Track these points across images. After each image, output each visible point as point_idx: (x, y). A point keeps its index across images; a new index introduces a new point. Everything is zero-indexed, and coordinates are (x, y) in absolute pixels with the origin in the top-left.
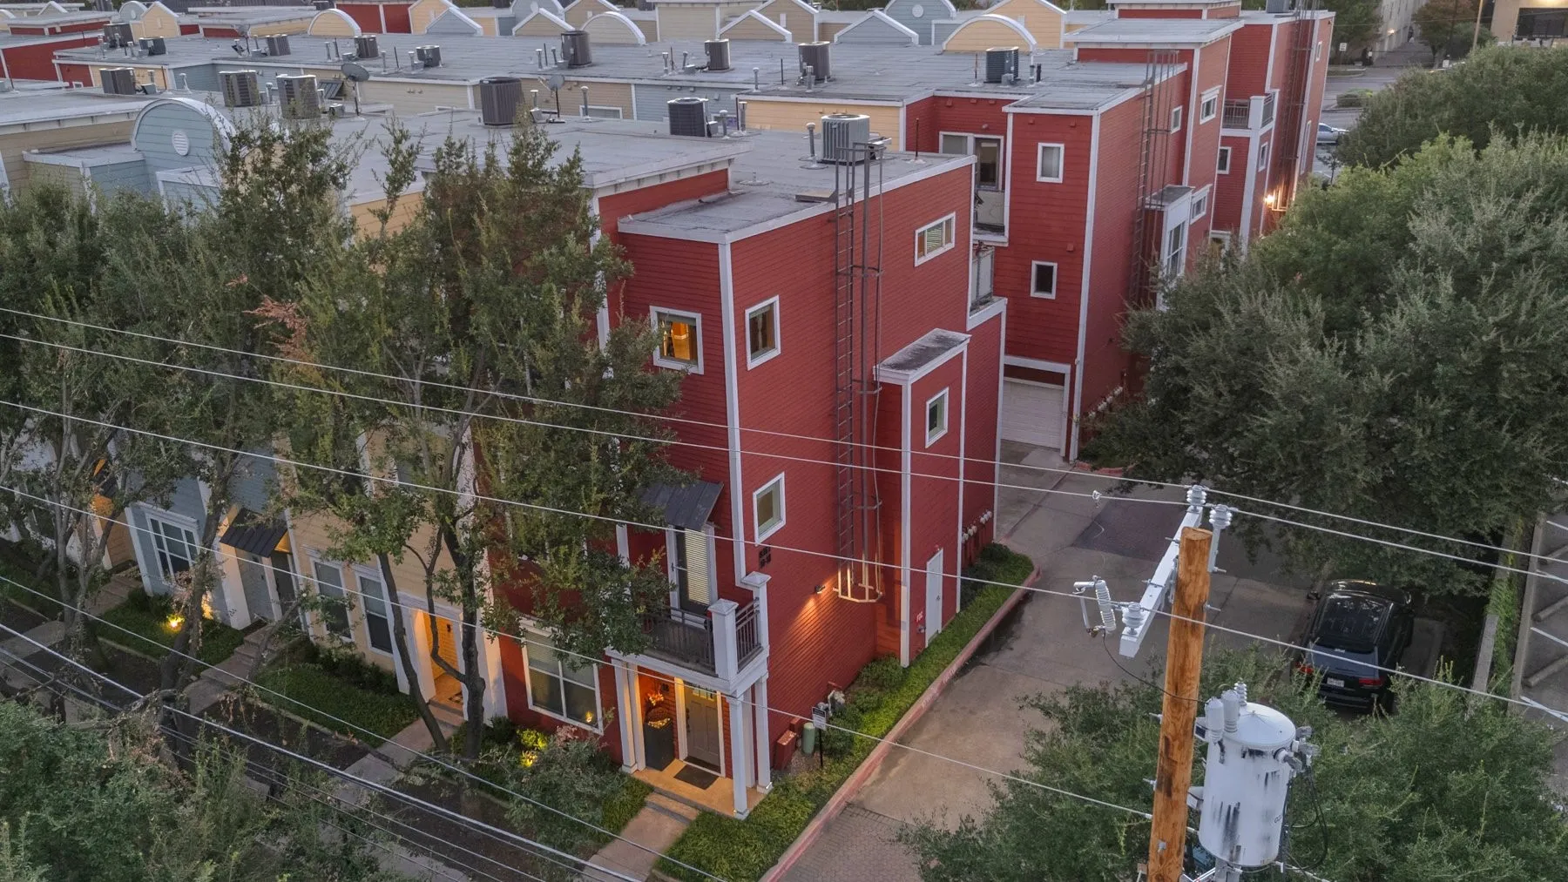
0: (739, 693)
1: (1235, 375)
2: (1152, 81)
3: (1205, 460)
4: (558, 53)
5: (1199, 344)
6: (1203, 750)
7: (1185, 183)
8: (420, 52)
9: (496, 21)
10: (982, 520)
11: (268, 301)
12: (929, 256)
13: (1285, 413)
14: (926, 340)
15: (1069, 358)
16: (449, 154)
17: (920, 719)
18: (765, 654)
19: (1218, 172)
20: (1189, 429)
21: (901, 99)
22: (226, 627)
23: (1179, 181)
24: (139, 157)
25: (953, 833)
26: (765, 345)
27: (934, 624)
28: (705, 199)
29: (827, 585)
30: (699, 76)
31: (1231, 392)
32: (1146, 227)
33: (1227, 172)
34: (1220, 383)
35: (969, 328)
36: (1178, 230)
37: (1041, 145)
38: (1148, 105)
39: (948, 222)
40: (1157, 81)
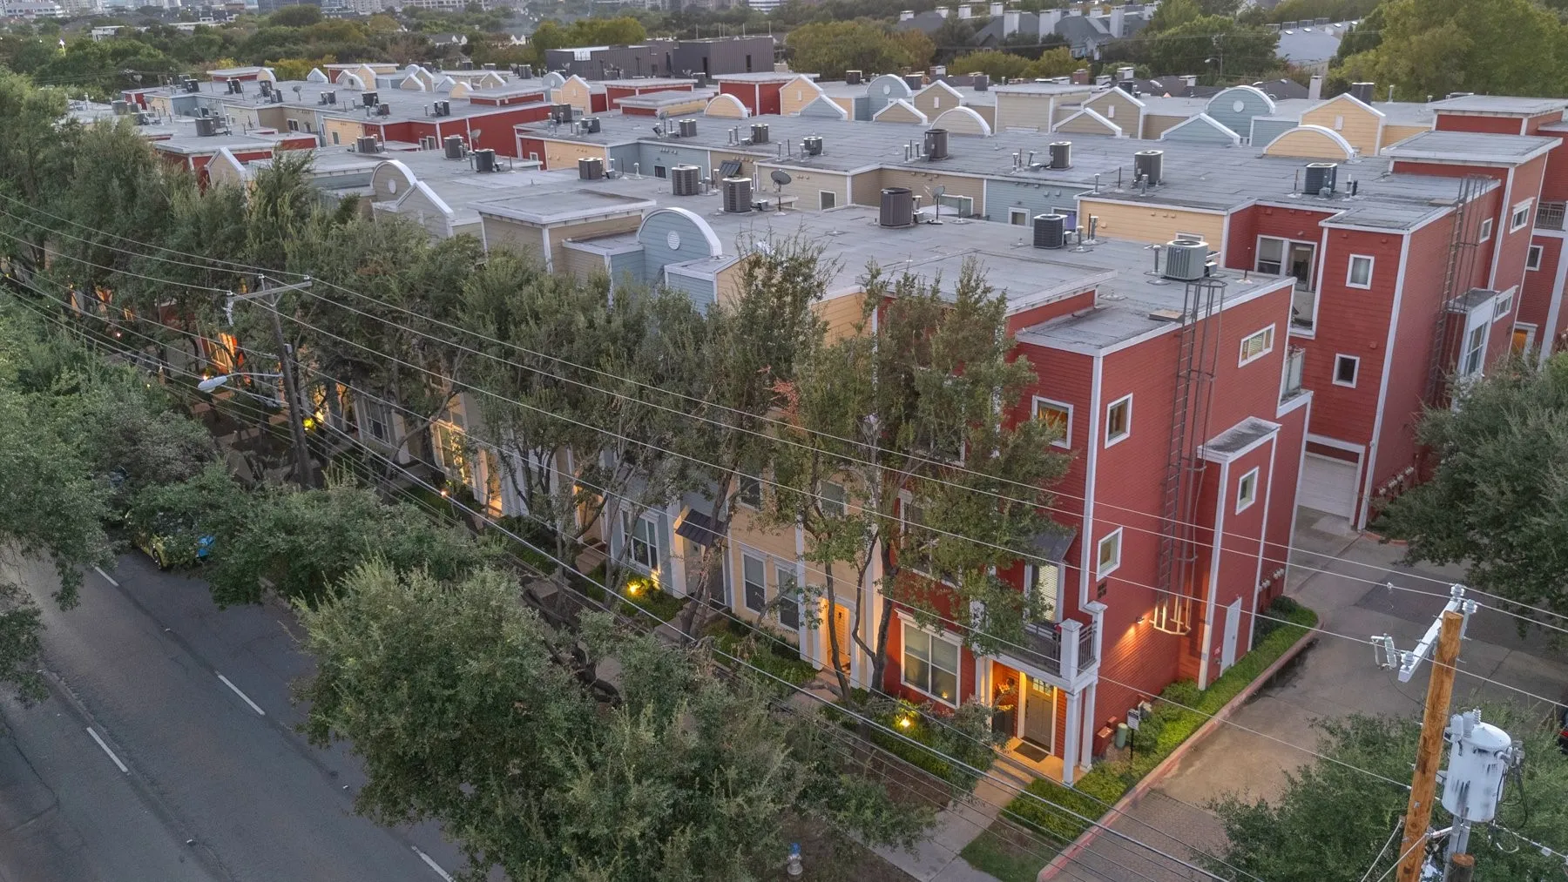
0: (1076, 692)
1: (1518, 478)
2: (1463, 201)
3: (1486, 545)
4: (922, 146)
5: (1487, 448)
6: (1448, 747)
7: (1491, 287)
8: (807, 143)
9: (853, 102)
10: (1276, 576)
11: (778, 382)
12: (1251, 359)
13: (1561, 516)
14: (1242, 427)
15: (1366, 441)
16: (905, 285)
17: (1212, 735)
18: (1097, 665)
19: (1526, 268)
20: (1471, 519)
21: (1226, 208)
22: (671, 597)
23: (1485, 285)
24: (640, 248)
25: (1253, 807)
26: (1117, 428)
27: (1228, 659)
28: (1078, 313)
29: (1145, 617)
30: (1043, 174)
31: (1514, 491)
32: (1449, 329)
33: (1537, 269)
34: (1504, 483)
35: (1279, 415)
36: (1479, 331)
37: (1352, 256)
38: (1458, 222)
39: (1269, 332)
40: (1469, 199)
